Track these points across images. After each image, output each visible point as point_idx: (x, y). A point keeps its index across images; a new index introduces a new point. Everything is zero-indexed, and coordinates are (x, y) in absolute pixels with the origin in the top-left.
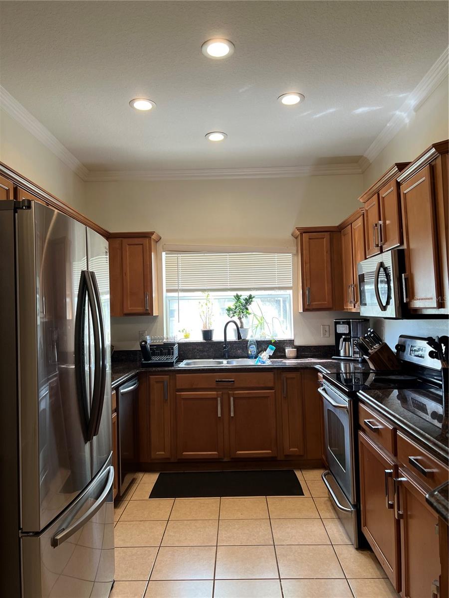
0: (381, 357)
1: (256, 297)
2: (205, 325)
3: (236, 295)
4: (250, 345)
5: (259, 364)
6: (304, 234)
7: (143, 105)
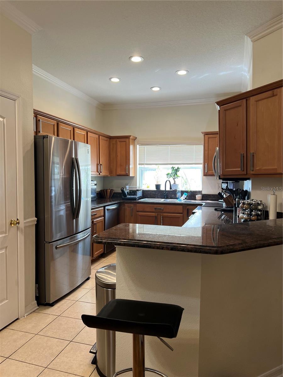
0: (229, 200)
1: (181, 168)
2: (158, 182)
3: (172, 167)
4: (178, 193)
5: (179, 202)
6: (206, 135)
7: (115, 80)
